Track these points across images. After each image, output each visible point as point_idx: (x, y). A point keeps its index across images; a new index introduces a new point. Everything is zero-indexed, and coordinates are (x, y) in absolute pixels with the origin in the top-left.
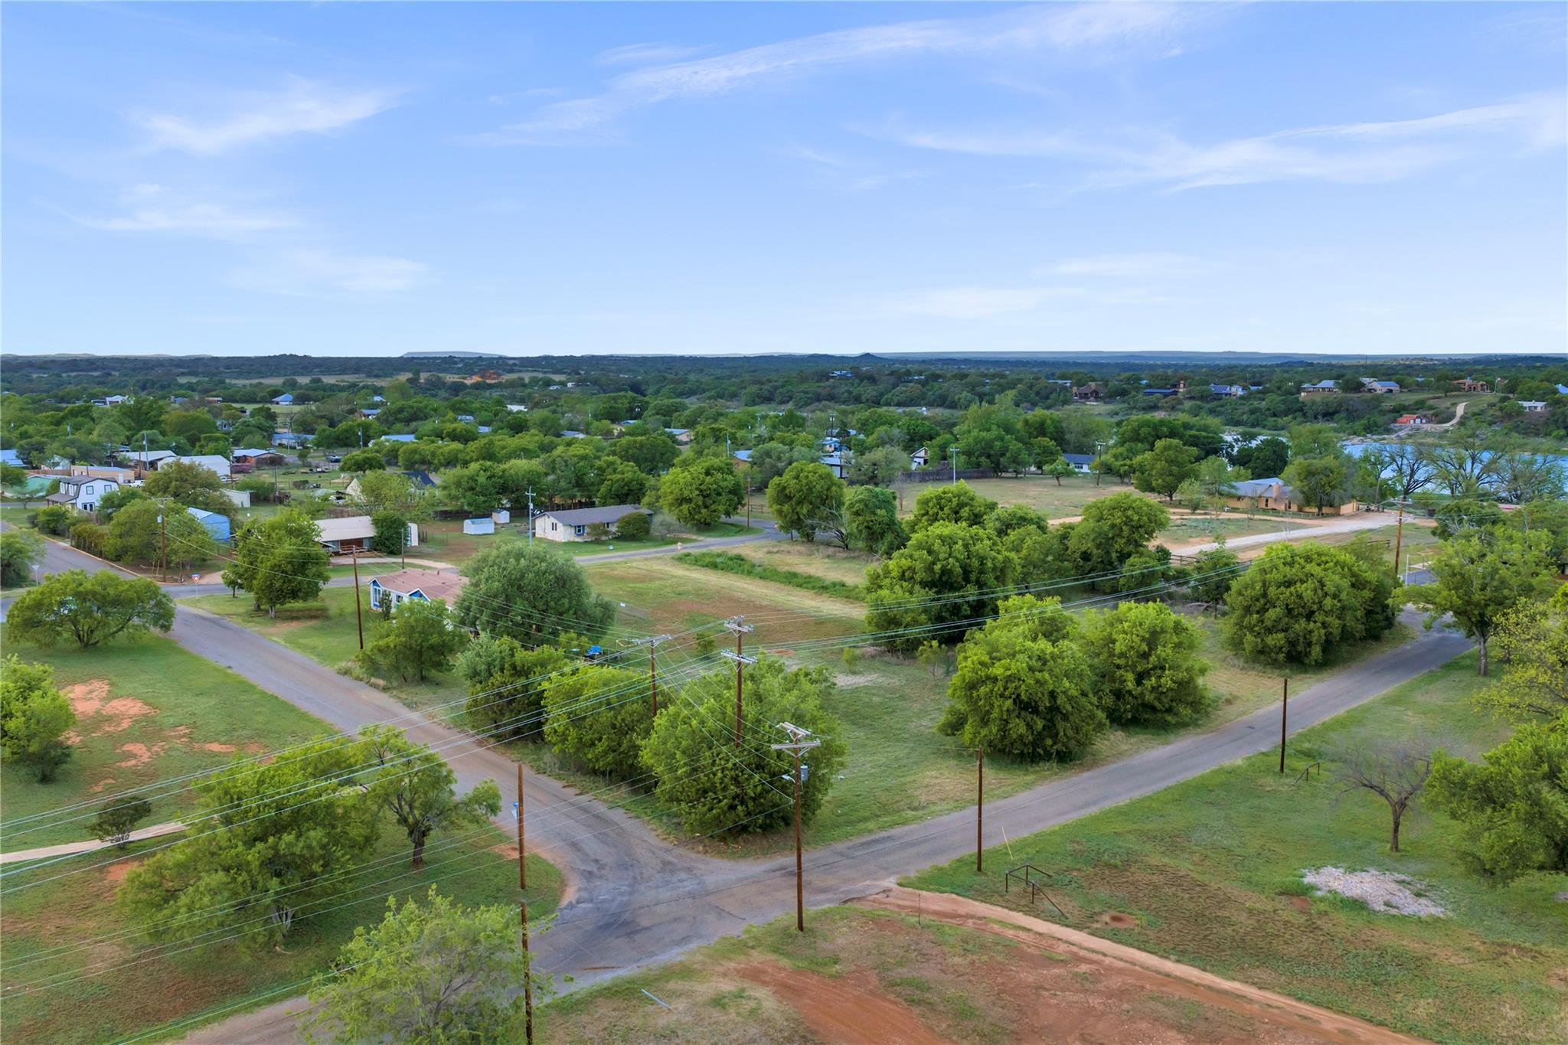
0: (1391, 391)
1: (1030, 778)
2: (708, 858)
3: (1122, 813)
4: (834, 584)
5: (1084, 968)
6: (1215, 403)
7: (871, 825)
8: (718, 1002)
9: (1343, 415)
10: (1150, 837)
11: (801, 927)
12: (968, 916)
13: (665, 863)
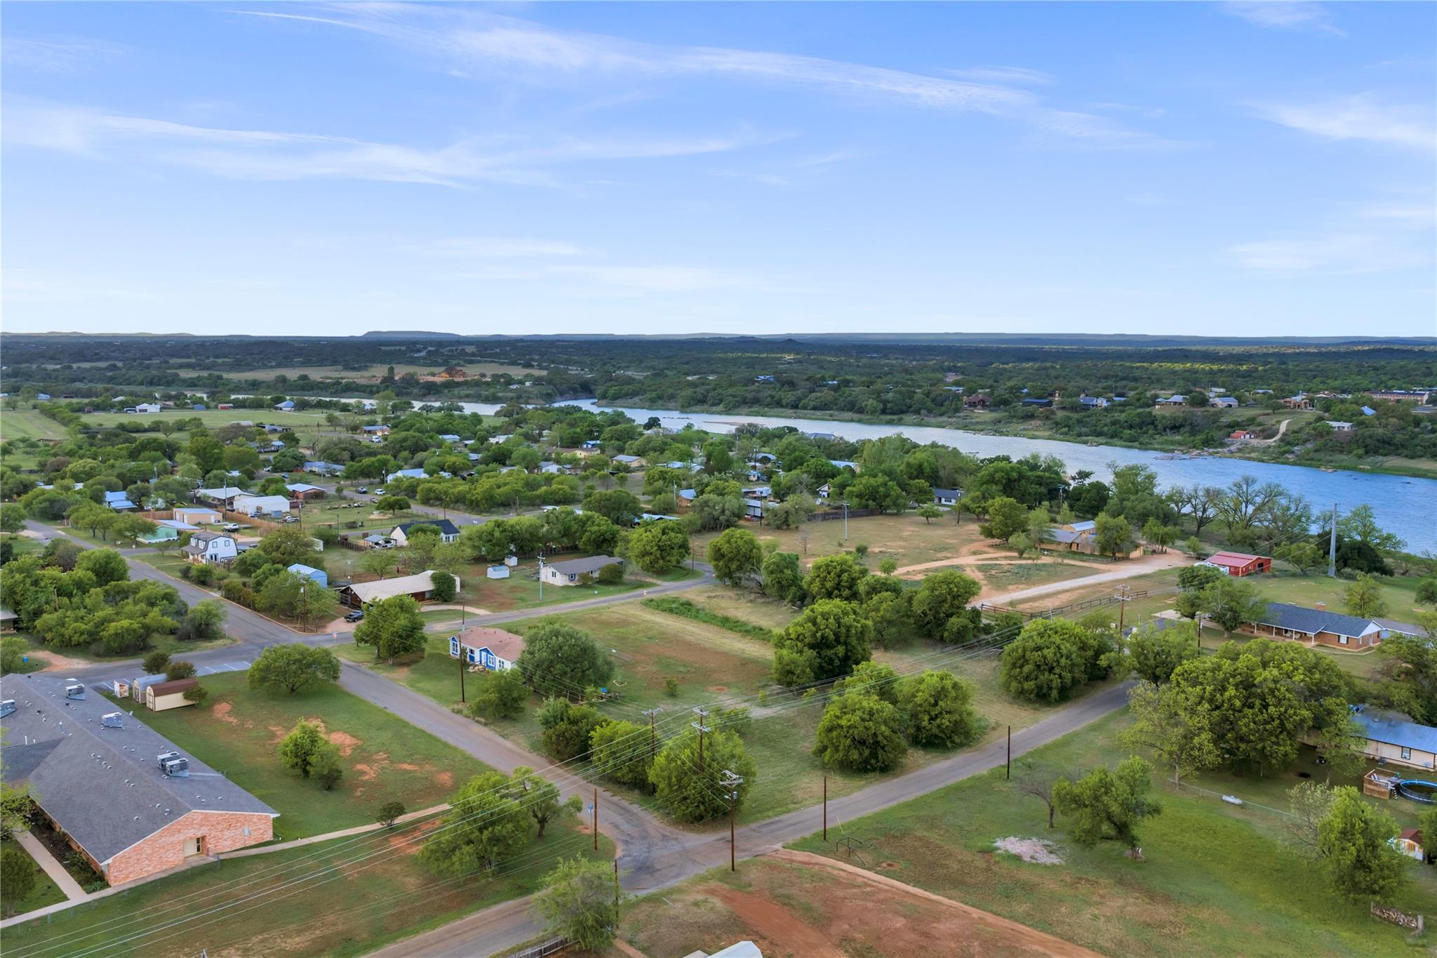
0: (1230, 406)
1: (863, 782)
2: (686, 833)
3: (909, 805)
4: (754, 628)
5: (868, 889)
6: (1083, 414)
7: (770, 813)
8: (696, 904)
9: (1187, 429)
10: (919, 819)
11: (733, 869)
12: (816, 864)
13: (664, 836)
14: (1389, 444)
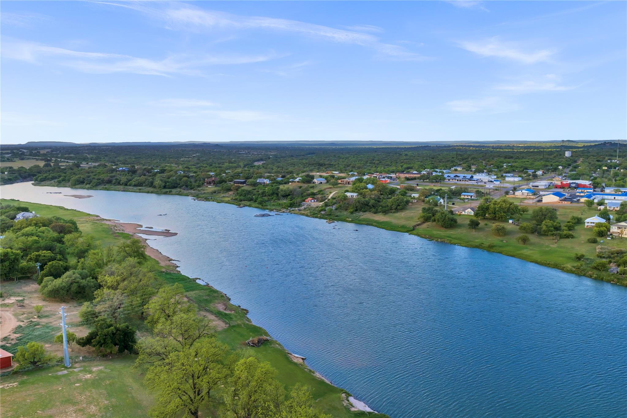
0: (321, 183)
14: (368, 205)
